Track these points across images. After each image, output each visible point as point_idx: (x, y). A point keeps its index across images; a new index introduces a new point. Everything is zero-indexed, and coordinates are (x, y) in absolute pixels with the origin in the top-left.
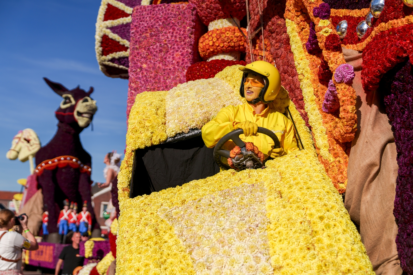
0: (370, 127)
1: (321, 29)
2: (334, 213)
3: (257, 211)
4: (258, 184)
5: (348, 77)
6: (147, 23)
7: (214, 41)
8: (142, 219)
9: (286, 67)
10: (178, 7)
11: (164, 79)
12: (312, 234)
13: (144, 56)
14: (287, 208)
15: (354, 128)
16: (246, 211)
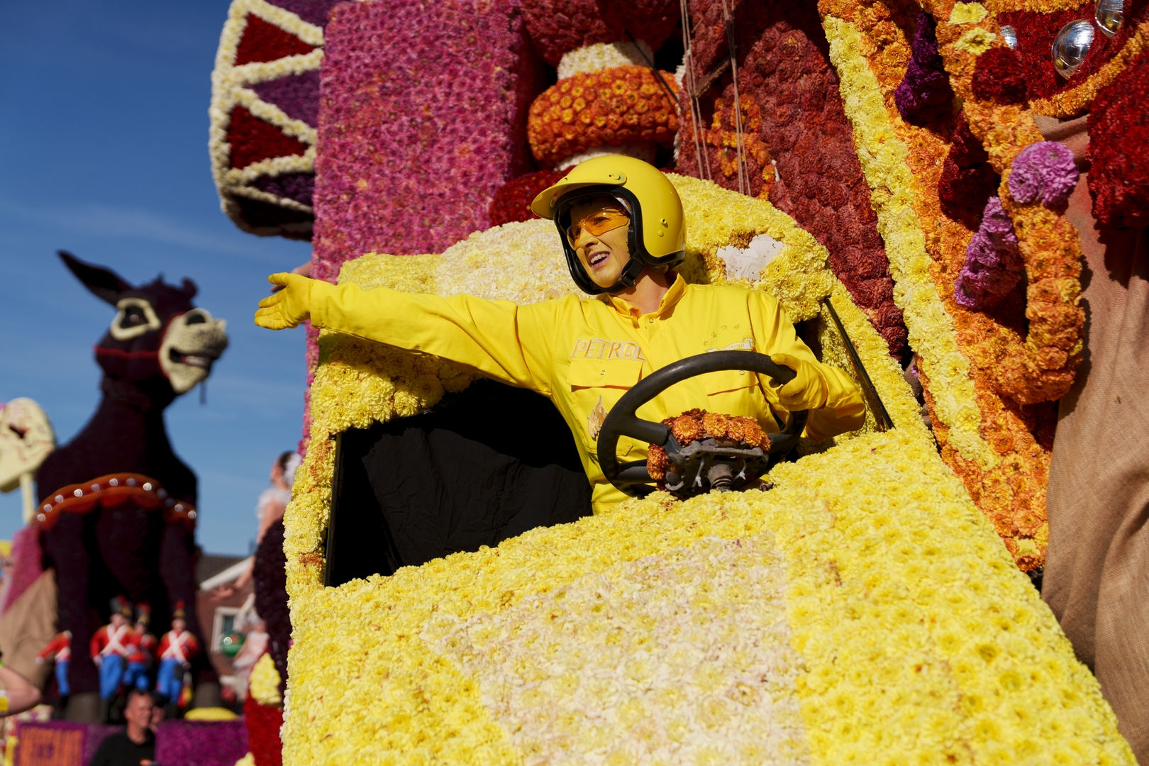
0: (1127, 351)
1: (957, 32)
2: (1026, 637)
3: (758, 629)
4: (755, 538)
5: (1059, 183)
6: (372, 53)
7: (578, 108)
8: (371, 656)
9: (813, 177)
10: (467, 8)
11: (423, 226)
12: (959, 707)
13: (363, 154)
14: (864, 618)
15: (1073, 354)
16: (722, 627)
